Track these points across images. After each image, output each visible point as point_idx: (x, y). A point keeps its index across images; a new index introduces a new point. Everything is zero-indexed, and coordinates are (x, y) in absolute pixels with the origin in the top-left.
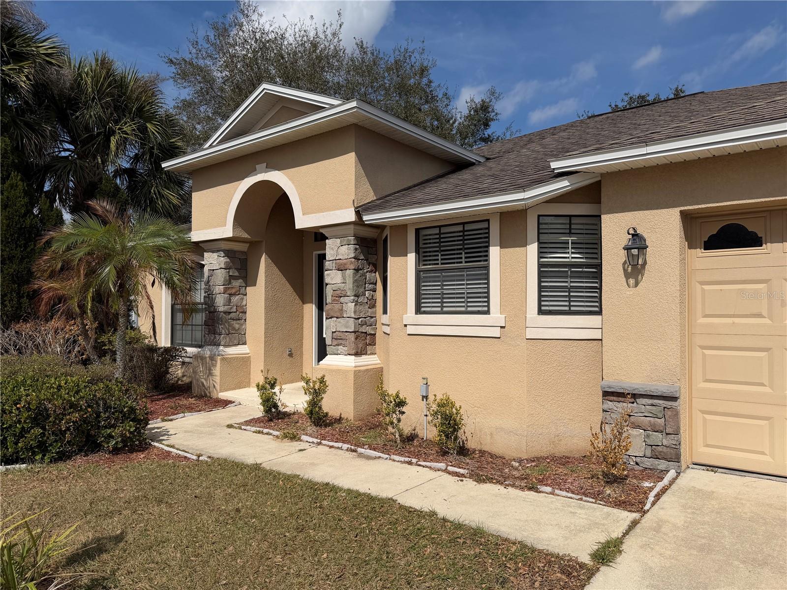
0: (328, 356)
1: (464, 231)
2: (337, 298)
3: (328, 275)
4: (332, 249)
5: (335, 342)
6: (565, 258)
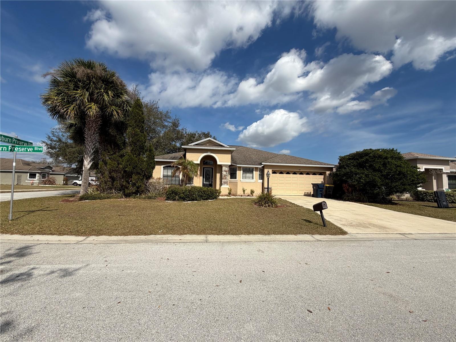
1: (250, 169)
2: (225, 176)
3: (223, 172)
4: (224, 168)
5: (224, 183)
6: (260, 173)
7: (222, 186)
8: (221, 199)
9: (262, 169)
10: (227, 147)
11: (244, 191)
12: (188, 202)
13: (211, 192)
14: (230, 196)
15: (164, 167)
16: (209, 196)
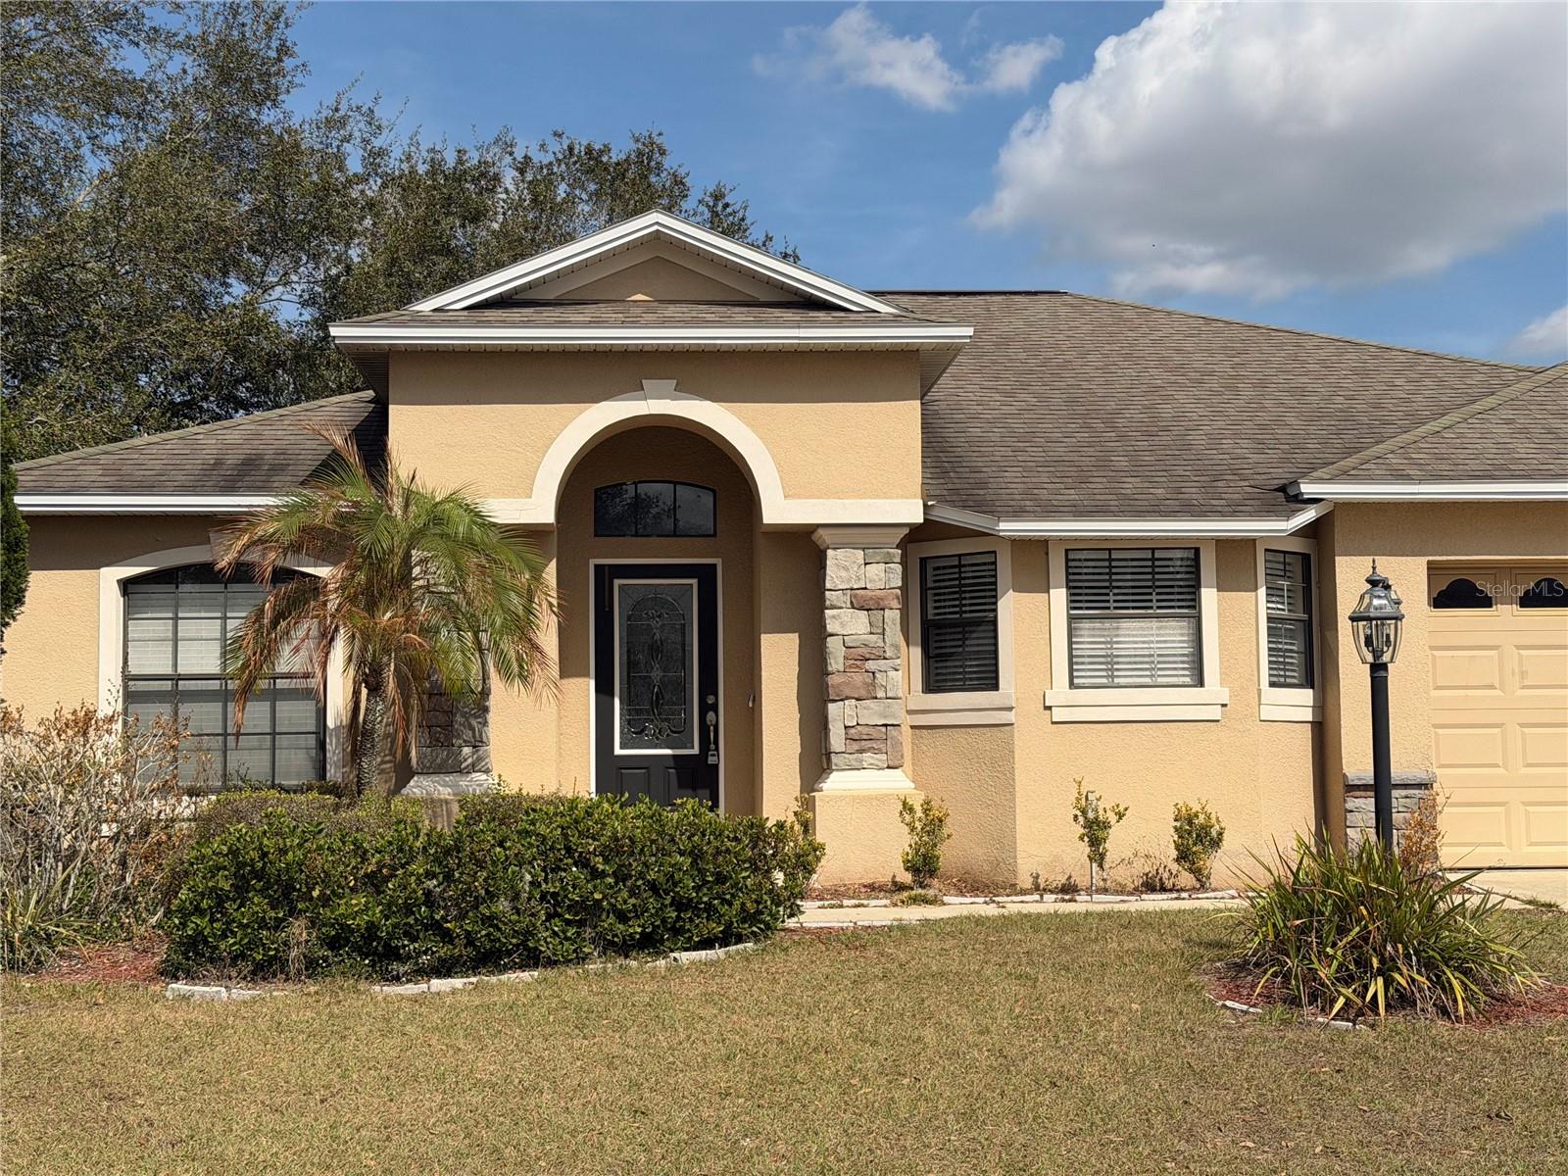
0: (835, 773)
1: (1153, 559)
2: (858, 663)
3: (834, 617)
4: (846, 569)
5: (856, 746)
6: (1282, 609)
7: (836, 783)
8: (824, 937)
9: (1305, 557)
10: (871, 317)
11: (1095, 832)
12: (438, 984)
13: (696, 855)
14: (926, 901)
15: (126, 585)
16: (680, 905)
